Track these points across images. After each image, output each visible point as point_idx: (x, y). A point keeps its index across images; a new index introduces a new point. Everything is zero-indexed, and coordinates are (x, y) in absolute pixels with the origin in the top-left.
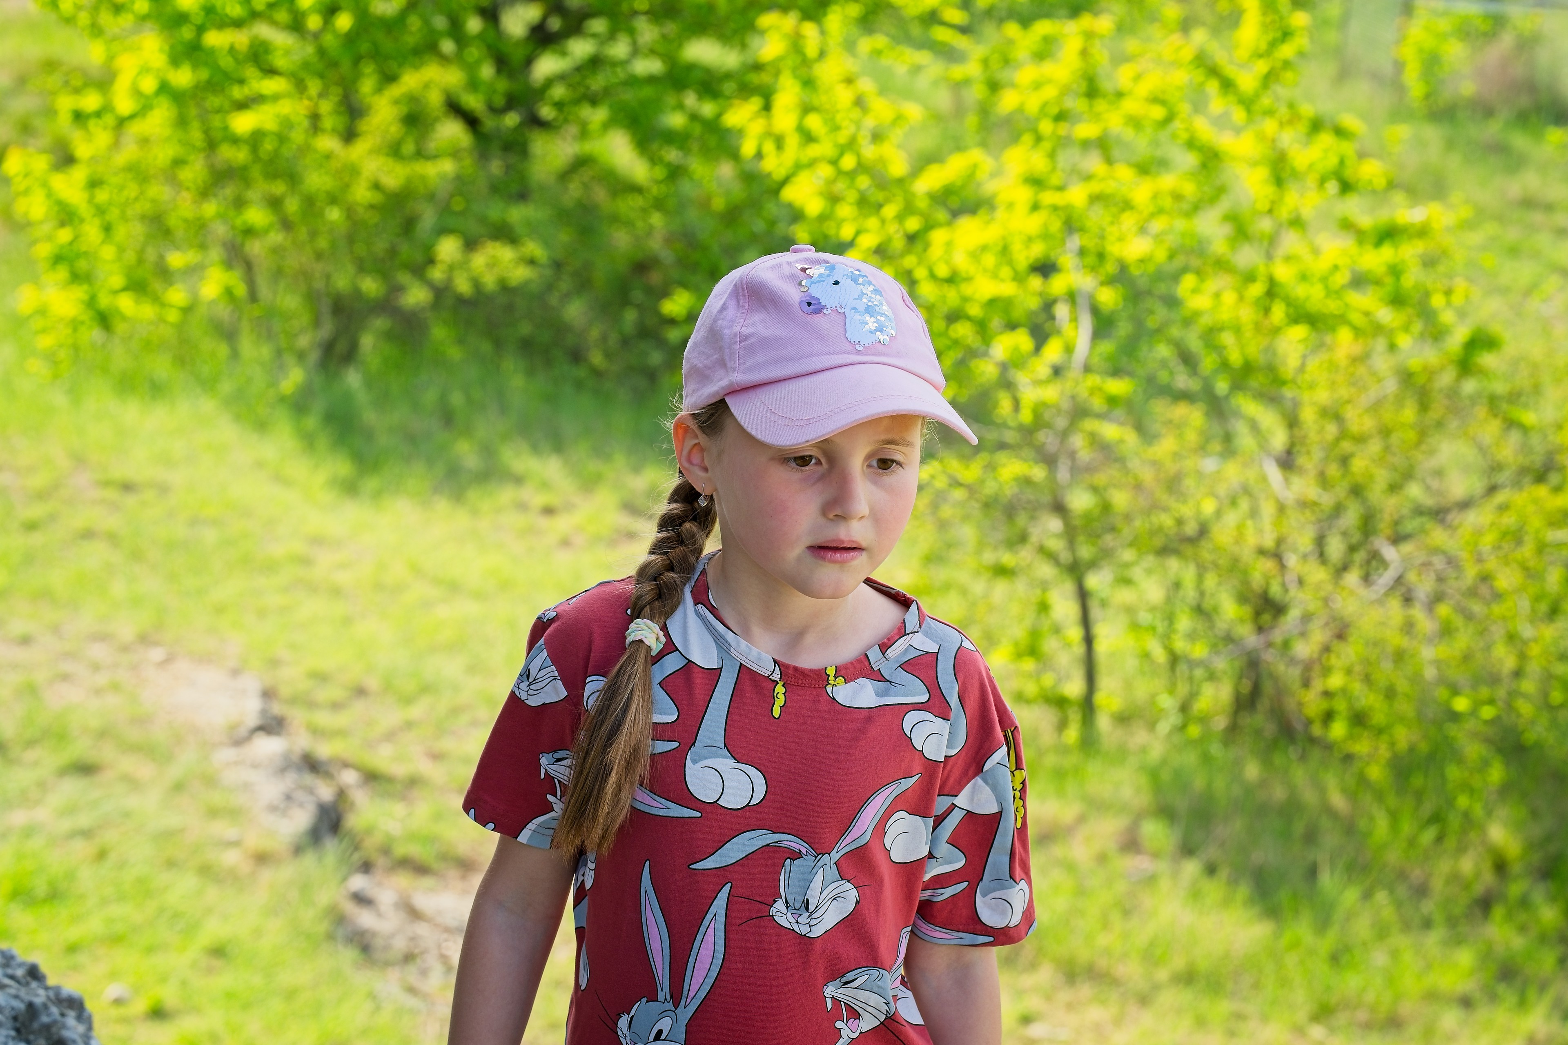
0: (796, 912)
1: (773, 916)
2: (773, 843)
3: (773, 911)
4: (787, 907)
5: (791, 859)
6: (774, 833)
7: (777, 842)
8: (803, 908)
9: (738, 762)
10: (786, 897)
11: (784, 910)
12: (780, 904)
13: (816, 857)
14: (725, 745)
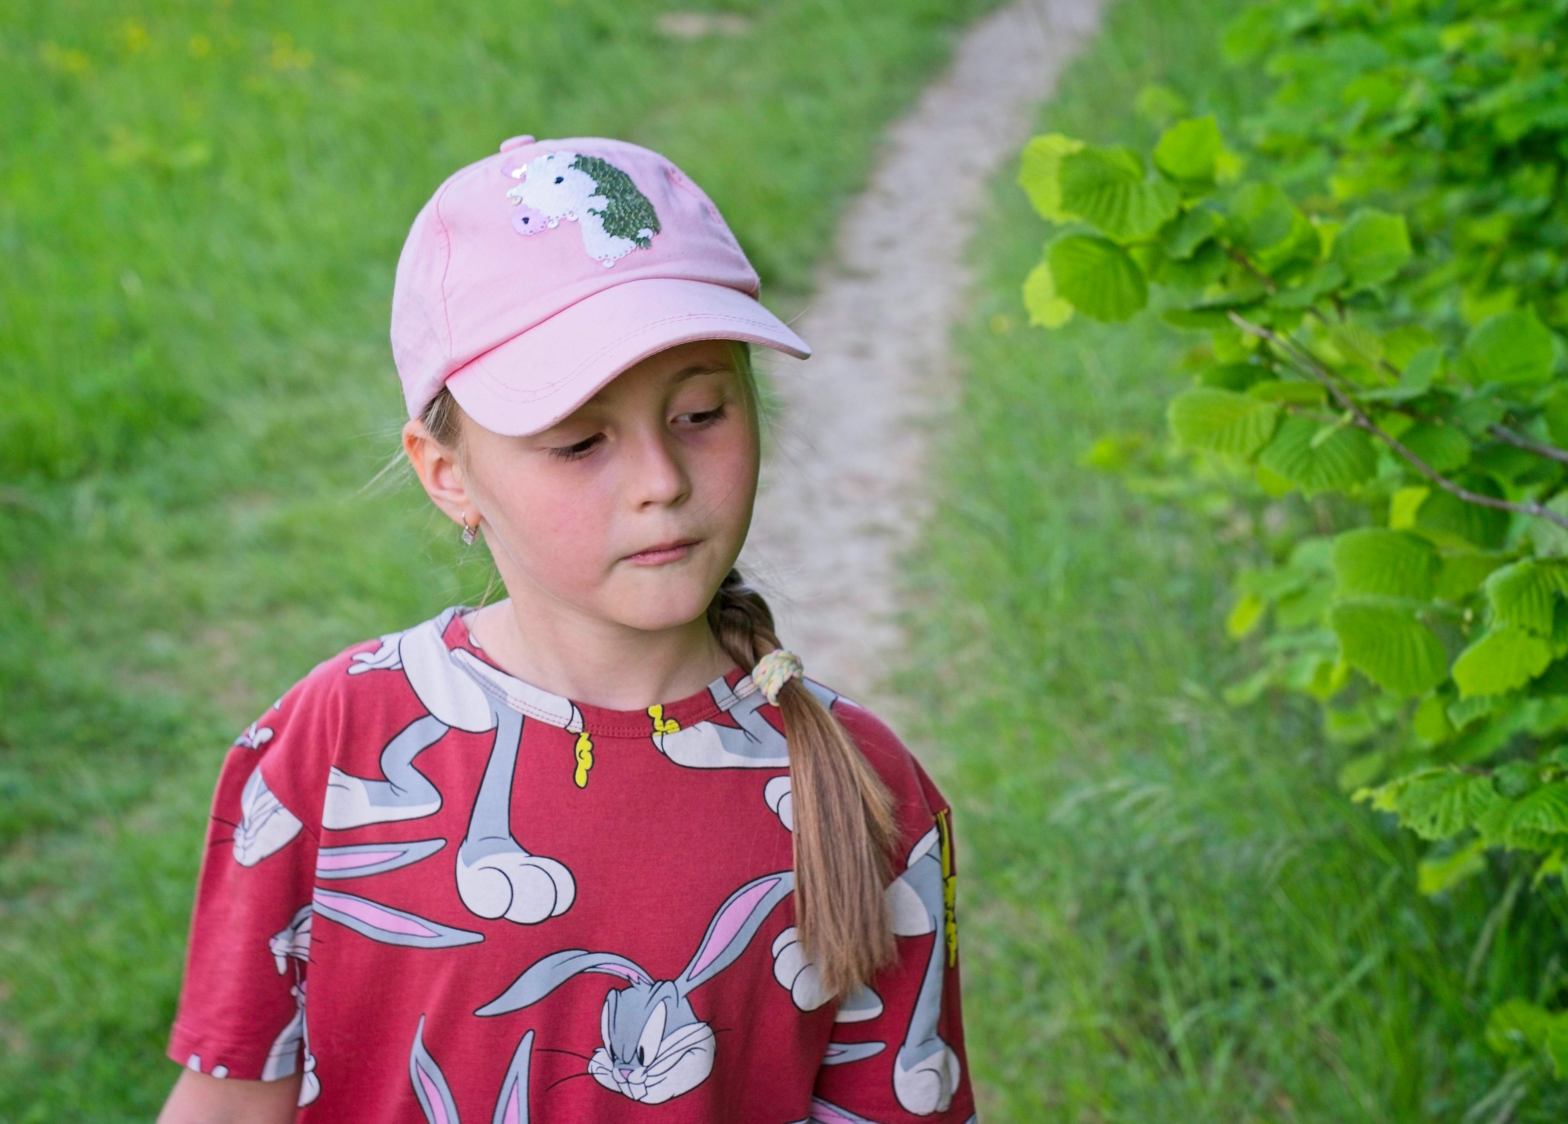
0: (624, 1066)
1: (592, 1074)
2: (590, 968)
3: (593, 1067)
4: (614, 1060)
5: (616, 990)
6: (590, 953)
7: (594, 967)
8: (636, 1061)
9: (531, 855)
10: (611, 1046)
11: (609, 1064)
12: (602, 1057)
13: (653, 986)
14: (511, 834)
